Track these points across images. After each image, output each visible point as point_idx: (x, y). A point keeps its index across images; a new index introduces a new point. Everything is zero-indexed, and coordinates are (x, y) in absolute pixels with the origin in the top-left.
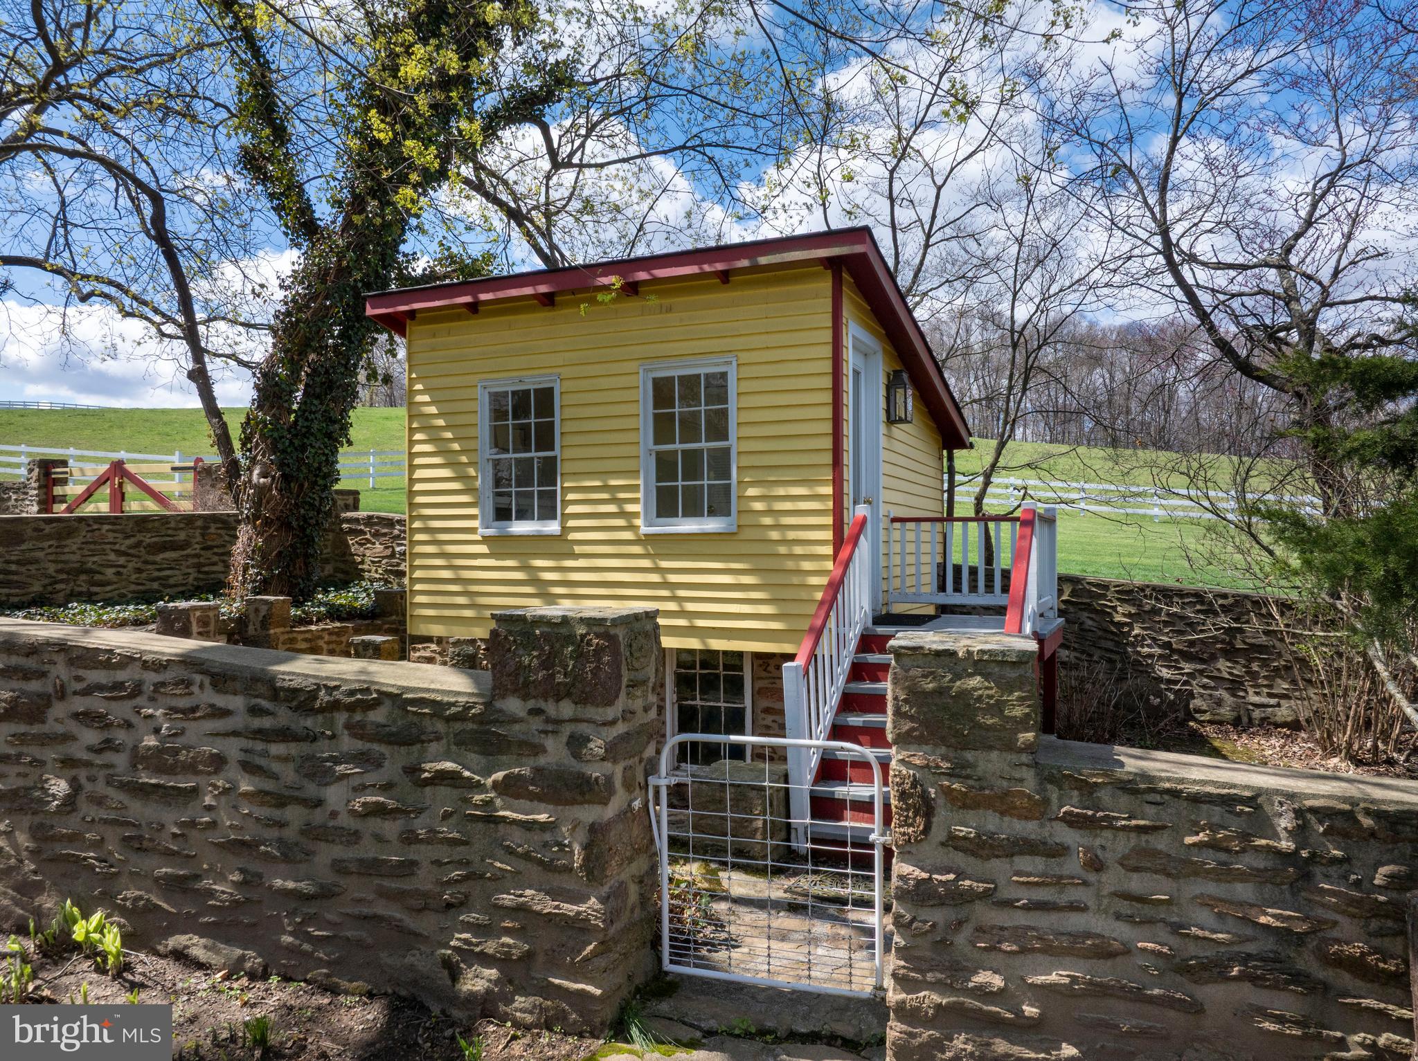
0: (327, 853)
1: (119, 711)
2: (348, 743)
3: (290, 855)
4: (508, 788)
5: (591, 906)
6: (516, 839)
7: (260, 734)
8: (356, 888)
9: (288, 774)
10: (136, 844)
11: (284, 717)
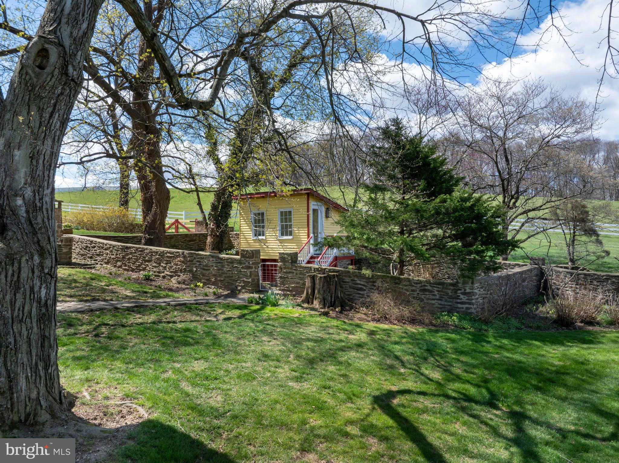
0: (224, 275)
1: (202, 260)
2: (226, 263)
3: (220, 276)
4: (242, 268)
5: (250, 280)
6: (243, 273)
7: (217, 263)
8: (227, 279)
9: (220, 267)
10: (203, 275)
11: (219, 261)
